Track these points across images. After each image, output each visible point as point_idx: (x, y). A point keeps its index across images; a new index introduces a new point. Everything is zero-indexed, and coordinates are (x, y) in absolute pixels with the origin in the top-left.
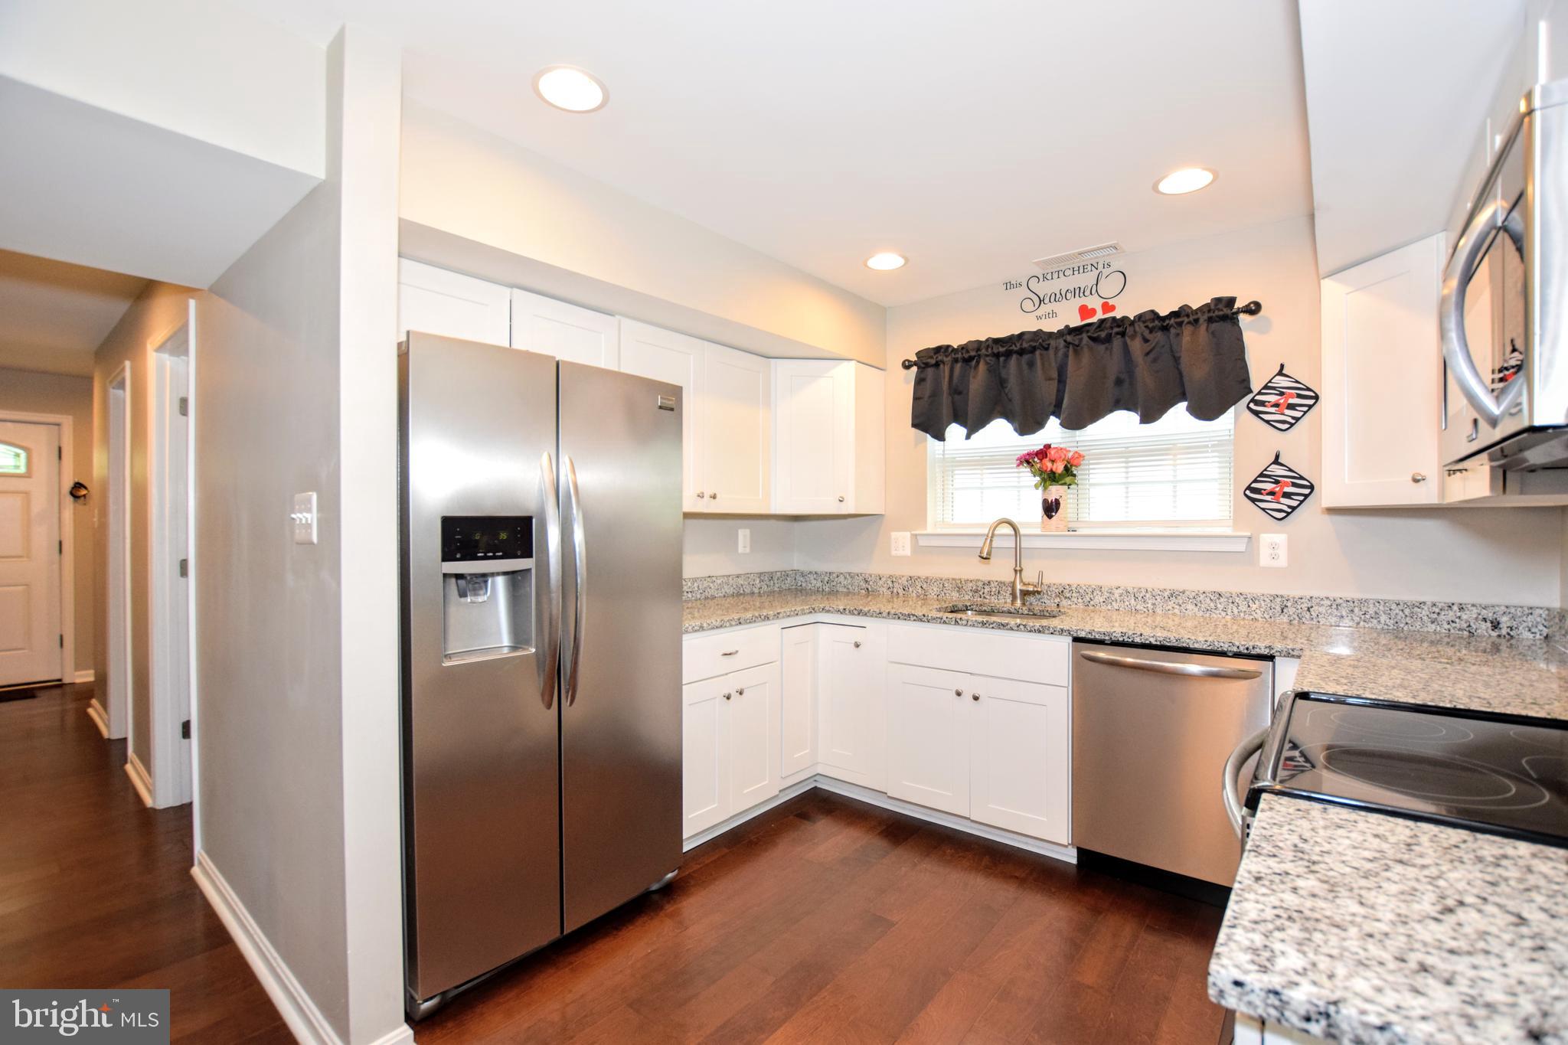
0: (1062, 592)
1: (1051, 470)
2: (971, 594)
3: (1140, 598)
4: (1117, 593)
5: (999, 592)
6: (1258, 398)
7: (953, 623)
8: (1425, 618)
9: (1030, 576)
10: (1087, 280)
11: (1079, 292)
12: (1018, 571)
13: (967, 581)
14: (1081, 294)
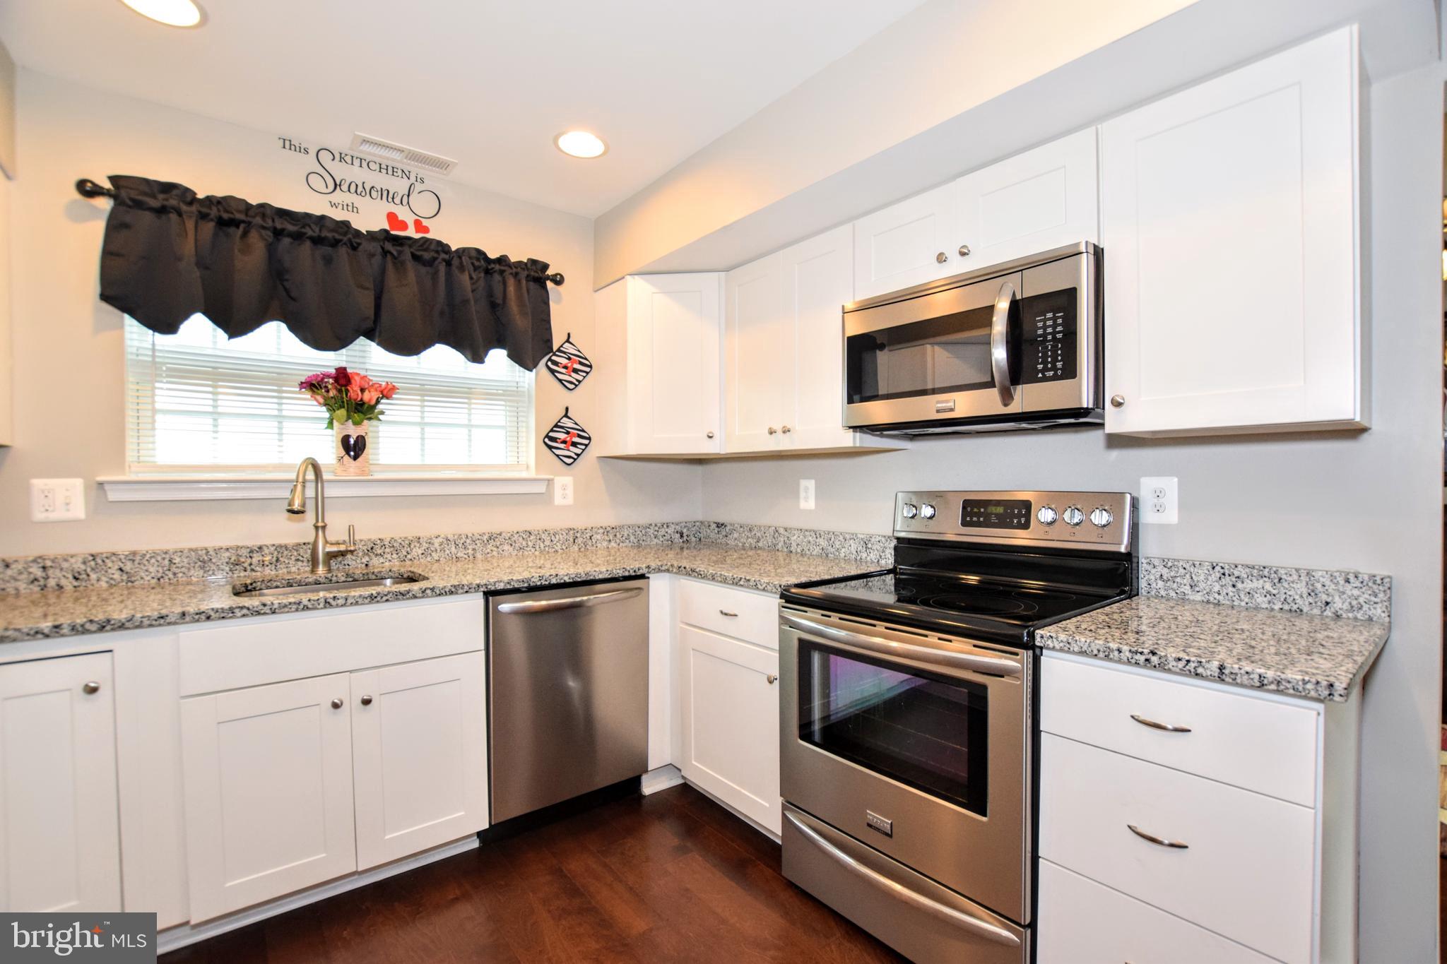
0: (372, 548)
1: (361, 400)
2: (227, 569)
3: (460, 545)
4: (437, 542)
5: (278, 560)
6: (554, 358)
7: (322, 605)
8: (652, 535)
9: (337, 531)
10: (399, 186)
11: (386, 195)
12: (320, 528)
13: (218, 550)
14: (390, 200)
